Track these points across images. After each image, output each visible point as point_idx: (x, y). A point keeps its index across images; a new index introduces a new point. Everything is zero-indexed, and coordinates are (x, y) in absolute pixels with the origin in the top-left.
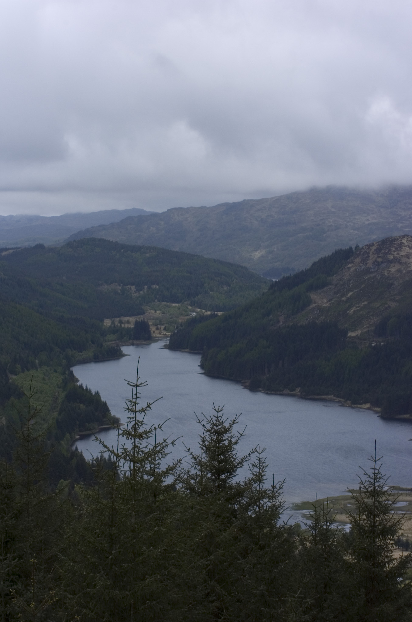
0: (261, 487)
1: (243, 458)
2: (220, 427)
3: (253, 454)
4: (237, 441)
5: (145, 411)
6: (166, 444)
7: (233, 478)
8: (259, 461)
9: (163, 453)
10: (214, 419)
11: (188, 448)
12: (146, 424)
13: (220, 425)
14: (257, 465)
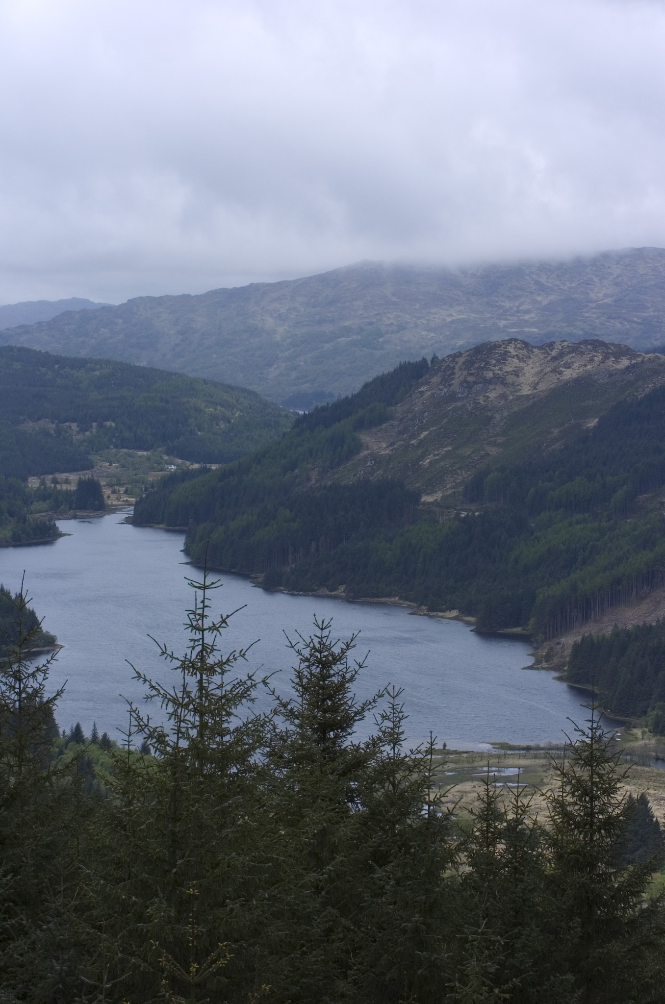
1: (363, 704)
3: (380, 698)
4: (354, 676)
5: (219, 629)
6: (253, 682)
7: (348, 736)
8: (393, 709)
9: (248, 698)
10: (316, 640)
11: (272, 690)
13: (325, 651)
14: (388, 717)
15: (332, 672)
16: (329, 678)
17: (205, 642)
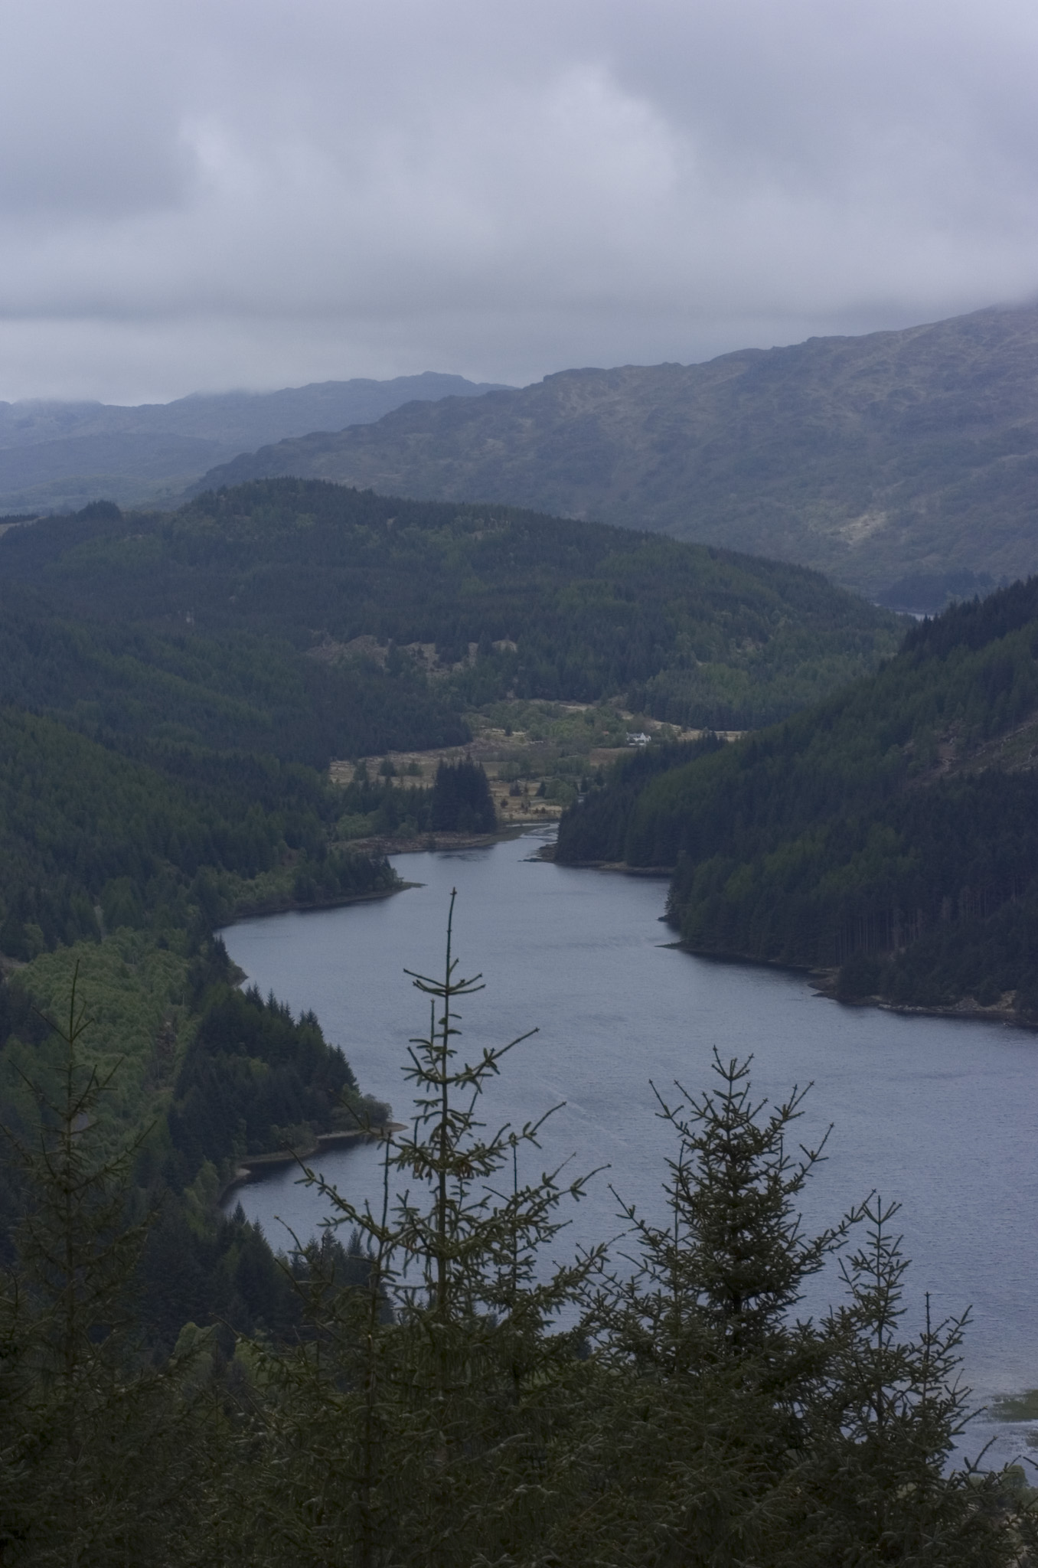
0: (885, 1339)
1: (819, 1238)
2: (739, 1130)
3: (853, 1225)
4: (800, 1178)
5: (478, 1079)
6: (553, 1192)
7: (788, 1307)
8: (878, 1247)
9: (541, 1224)
10: (719, 1103)
11: (629, 1206)
12: (481, 1125)
13: (738, 1126)
14: (868, 1264)
15: (753, 1170)
16: (746, 1182)
17: (449, 1107)
